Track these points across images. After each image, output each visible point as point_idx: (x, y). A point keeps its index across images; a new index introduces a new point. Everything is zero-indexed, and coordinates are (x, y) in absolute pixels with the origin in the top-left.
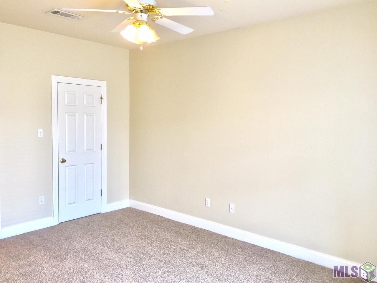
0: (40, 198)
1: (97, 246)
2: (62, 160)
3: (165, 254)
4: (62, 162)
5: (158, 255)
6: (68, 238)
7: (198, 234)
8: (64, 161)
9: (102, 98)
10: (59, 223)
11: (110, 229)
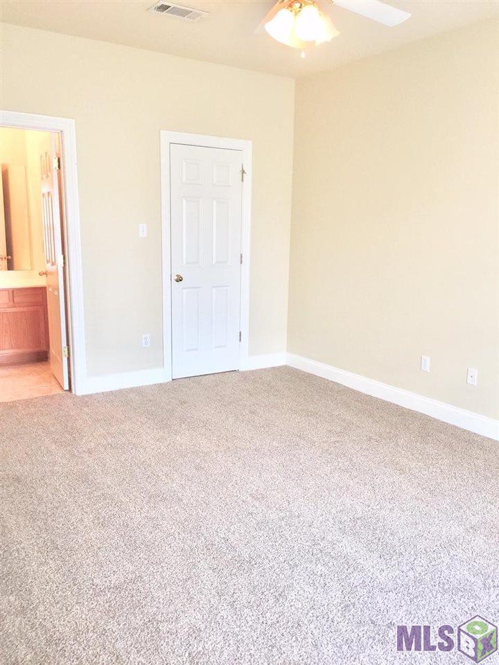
0: (143, 336)
1: (227, 418)
2: (176, 278)
3: (338, 442)
4: (177, 281)
5: (326, 442)
6: (183, 403)
7: (402, 417)
8: (179, 279)
9: (243, 172)
10: (173, 380)
11: (251, 395)
